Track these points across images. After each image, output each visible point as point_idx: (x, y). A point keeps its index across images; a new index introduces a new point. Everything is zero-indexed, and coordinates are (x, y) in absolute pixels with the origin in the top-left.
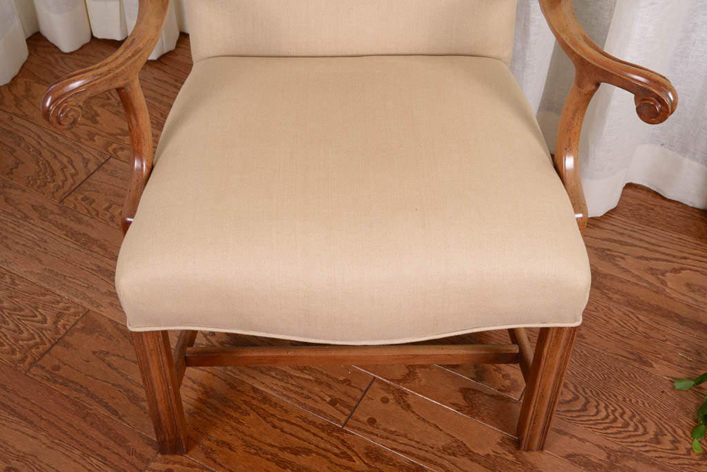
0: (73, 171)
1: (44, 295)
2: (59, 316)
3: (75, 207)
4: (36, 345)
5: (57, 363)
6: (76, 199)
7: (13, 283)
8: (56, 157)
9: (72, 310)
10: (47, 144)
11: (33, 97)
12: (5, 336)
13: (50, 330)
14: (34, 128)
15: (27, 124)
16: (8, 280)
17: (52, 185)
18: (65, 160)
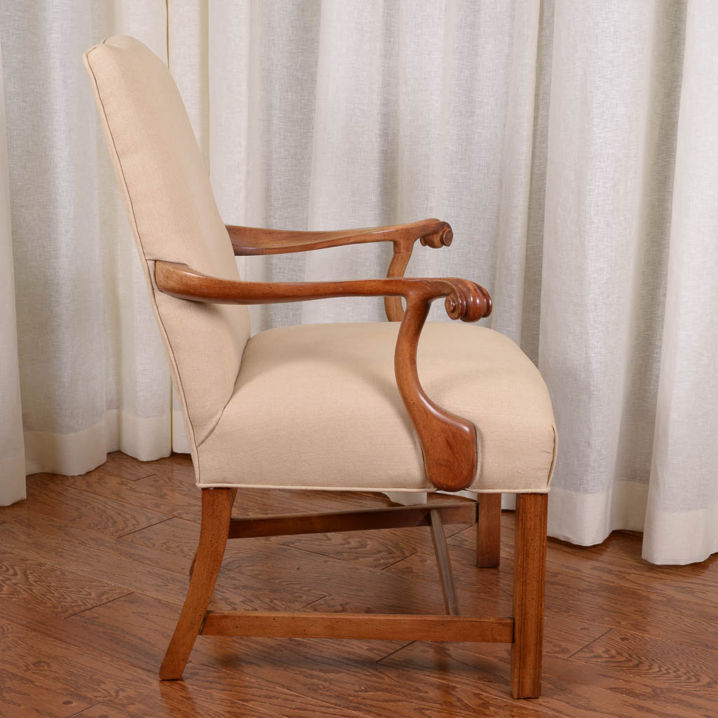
0: (135, 522)
1: (92, 582)
2: (103, 593)
3: (132, 541)
4: (80, 606)
5: (96, 615)
6: (135, 537)
7: (63, 574)
8: (120, 514)
9: (117, 591)
10: (113, 507)
11: (104, 483)
12: (50, 600)
13: (93, 599)
14: (102, 498)
15: (96, 496)
16: (58, 572)
17: (112, 529)
18: (128, 517)
